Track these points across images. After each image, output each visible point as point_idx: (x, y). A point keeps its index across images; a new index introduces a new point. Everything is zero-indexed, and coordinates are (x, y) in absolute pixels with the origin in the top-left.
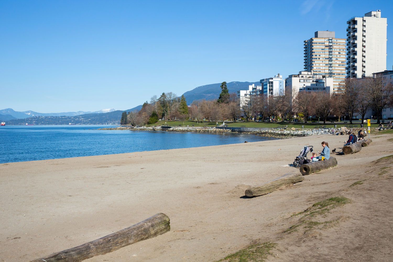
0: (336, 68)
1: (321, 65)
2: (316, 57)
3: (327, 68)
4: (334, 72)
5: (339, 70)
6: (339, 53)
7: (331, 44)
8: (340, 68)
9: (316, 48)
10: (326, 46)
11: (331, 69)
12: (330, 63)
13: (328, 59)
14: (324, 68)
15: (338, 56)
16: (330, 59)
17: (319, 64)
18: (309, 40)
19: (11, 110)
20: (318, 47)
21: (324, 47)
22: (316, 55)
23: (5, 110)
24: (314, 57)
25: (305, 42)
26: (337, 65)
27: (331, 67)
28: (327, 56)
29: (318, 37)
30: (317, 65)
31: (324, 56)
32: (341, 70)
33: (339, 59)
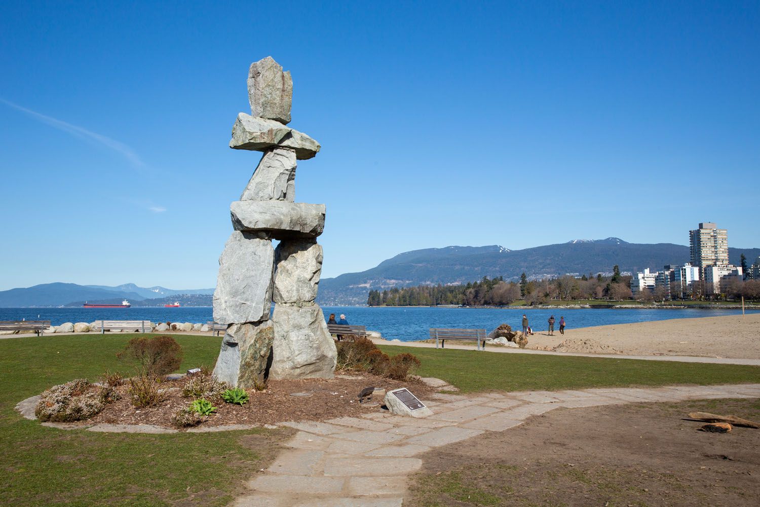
0: (721, 255)
1: (709, 252)
2: (703, 245)
3: (714, 255)
4: (719, 258)
5: (723, 256)
6: (722, 242)
7: (715, 234)
8: (723, 255)
9: (704, 238)
10: (712, 236)
11: (716, 255)
12: (716, 250)
13: (714, 247)
14: (710, 255)
15: (722, 244)
16: (715, 247)
17: (707, 251)
18: (696, 231)
19: (133, 286)
20: (705, 237)
21: (709, 237)
22: (704, 244)
23: (125, 285)
24: (702, 245)
25: (690, 231)
26: (721, 252)
27: (716, 254)
28: (713, 245)
29: (704, 227)
30: (705, 252)
31: (710, 244)
32: (725, 256)
33: (722, 247)
